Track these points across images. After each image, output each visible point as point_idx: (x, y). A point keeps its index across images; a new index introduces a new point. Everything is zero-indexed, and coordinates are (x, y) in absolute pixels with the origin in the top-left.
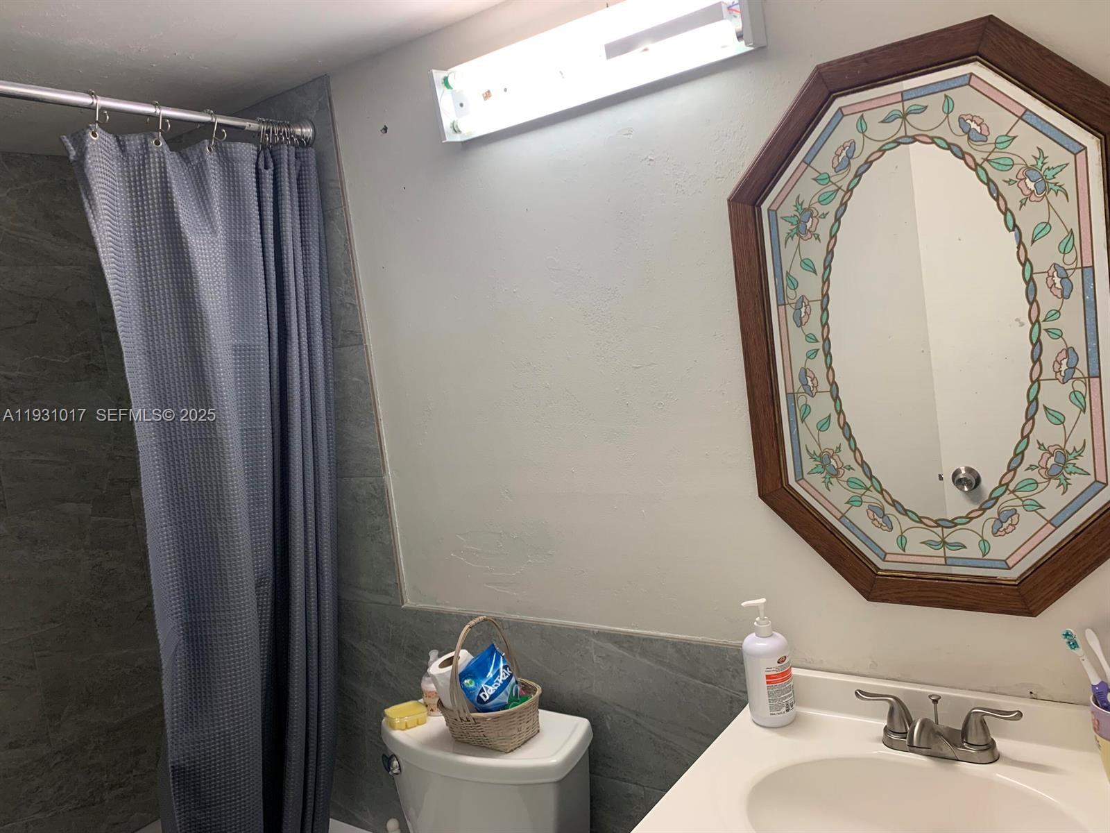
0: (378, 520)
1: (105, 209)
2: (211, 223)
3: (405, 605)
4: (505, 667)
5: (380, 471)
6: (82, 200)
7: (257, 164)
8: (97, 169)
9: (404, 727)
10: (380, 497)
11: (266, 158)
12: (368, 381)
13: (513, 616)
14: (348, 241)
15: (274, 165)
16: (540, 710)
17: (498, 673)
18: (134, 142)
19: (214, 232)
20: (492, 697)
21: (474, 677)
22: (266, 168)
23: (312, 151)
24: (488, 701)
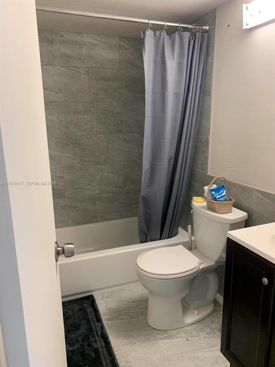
0: (205, 149)
1: (147, 52)
2: (173, 56)
3: (208, 174)
4: (226, 192)
5: (208, 134)
6: (142, 49)
7: (190, 39)
8: (147, 41)
9: (196, 202)
10: (207, 142)
11: (193, 37)
12: (210, 107)
13: (235, 182)
14: (212, 63)
15: (195, 39)
16: (233, 208)
17: (223, 193)
18: (158, 33)
19: (174, 59)
20: (218, 198)
21: (215, 192)
22: (192, 40)
23: (206, 34)
24: (217, 199)
